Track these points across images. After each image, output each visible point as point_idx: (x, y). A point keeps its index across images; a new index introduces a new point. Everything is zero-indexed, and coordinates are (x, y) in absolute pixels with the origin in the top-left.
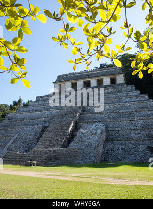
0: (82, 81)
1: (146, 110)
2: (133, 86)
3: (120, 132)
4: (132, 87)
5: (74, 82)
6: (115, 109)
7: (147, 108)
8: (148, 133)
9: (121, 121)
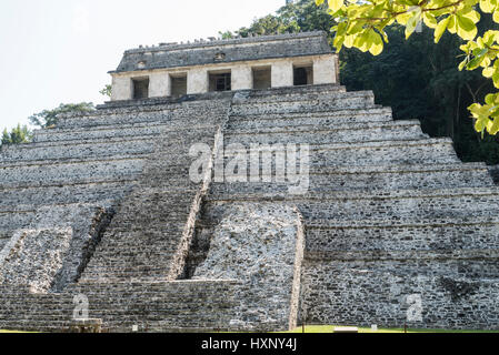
0: (205, 69)
1: (417, 167)
2: (370, 93)
3: (349, 232)
4: (366, 98)
5: (177, 71)
6: (320, 163)
7: (419, 161)
8: (433, 237)
9: (345, 200)
